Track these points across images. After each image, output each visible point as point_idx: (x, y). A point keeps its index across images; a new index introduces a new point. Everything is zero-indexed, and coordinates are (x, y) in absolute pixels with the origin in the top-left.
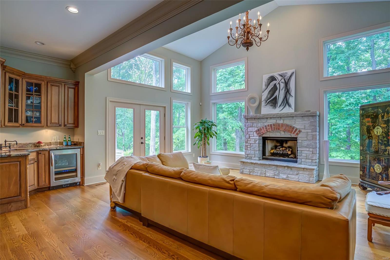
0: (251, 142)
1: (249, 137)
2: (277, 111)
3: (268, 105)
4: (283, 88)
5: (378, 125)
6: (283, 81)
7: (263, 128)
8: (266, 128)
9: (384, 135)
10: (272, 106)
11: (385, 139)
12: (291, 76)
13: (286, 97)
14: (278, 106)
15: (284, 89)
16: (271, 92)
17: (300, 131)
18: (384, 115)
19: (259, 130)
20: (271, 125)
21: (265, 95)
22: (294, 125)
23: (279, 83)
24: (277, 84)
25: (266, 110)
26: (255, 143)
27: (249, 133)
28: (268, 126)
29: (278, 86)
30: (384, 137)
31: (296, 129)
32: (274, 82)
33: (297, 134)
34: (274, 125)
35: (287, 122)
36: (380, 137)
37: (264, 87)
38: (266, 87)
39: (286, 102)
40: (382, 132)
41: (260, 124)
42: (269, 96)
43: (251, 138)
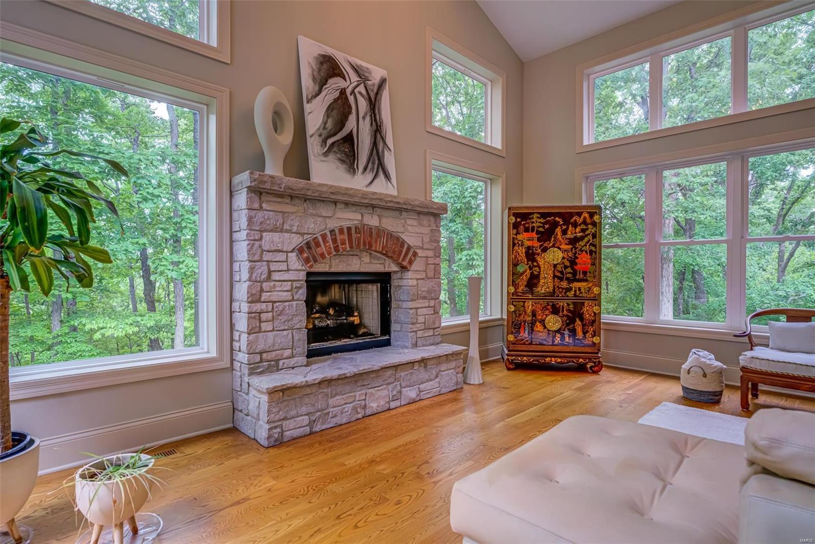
0: (275, 296)
1: (271, 273)
2: (359, 182)
3: (331, 156)
4: (366, 114)
5: (553, 246)
6: (361, 88)
7: (324, 237)
8: (334, 241)
9: (568, 264)
10: (342, 161)
11: (569, 270)
12: (380, 86)
13: (375, 144)
15: (368, 118)
16: (336, 114)
17: (415, 254)
18: (568, 228)
19: (308, 245)
20: (349, 229)
22: (404, 237)
23: (353, 92)
24: (348, 91)
26: (293, 300)
27: (267, 256)
28: (341, 231)
29: (351, 100)
30: (566, 267)
31: (408, 249)
32: (336, 83)
35: (391, 224)
36: (559, 268)
37: (310, 84)
38: (317, 88)
39: (377, 160)
40: (563, 258)
42: (329, 125)
43: (276, 276)
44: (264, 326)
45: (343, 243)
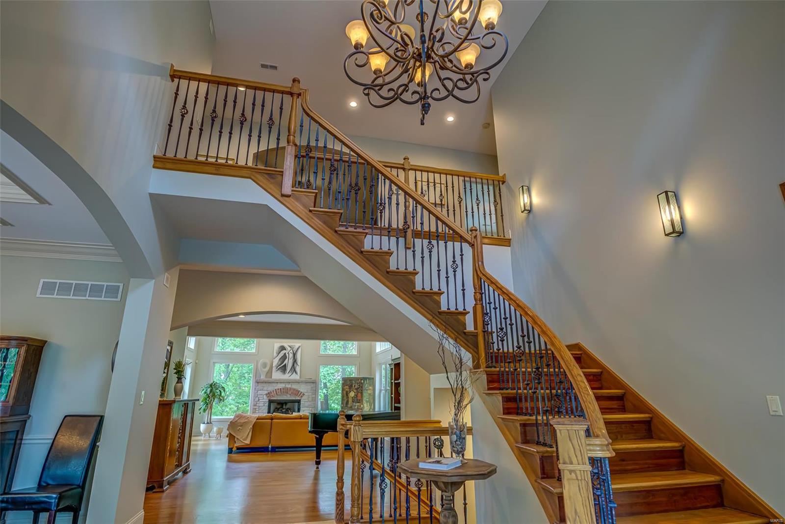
0: (260, 405)
1: (259, 400)
2: (286, 376)
3: (279, 371)
4: (291, 358)
5: (352, 391)
6: (291, 351)
7: (273, 391)
8: (276, 392)
10: (281, 372)
12: (298, 349)
13: (293, 365)
14: (288, 372)
16: (282, 360)
17: (304, 394)
18: (355, 385)
19: (269, 393)
20: (280, 389)
21: (276, 362)
22: (299, 390)
23: (288, 353)
24: (286, 353)
25: (277, 375)
26: (264, 406)
27: (258, 396)
28: (278, 389)
29: (287, 355)
30: (355, 398)
31: (301, 393)
32: (284, 352)
33: (302, 397)
34: (283, 389)
35: (295, 386)
37: (275, 354)
38: (277, 355)
39: (293, 369)
40: (354, 395)
41: (271, 388)
42: (280, 362)
43: (260, 401)
44: (257, 412)
45: (279, 392)
